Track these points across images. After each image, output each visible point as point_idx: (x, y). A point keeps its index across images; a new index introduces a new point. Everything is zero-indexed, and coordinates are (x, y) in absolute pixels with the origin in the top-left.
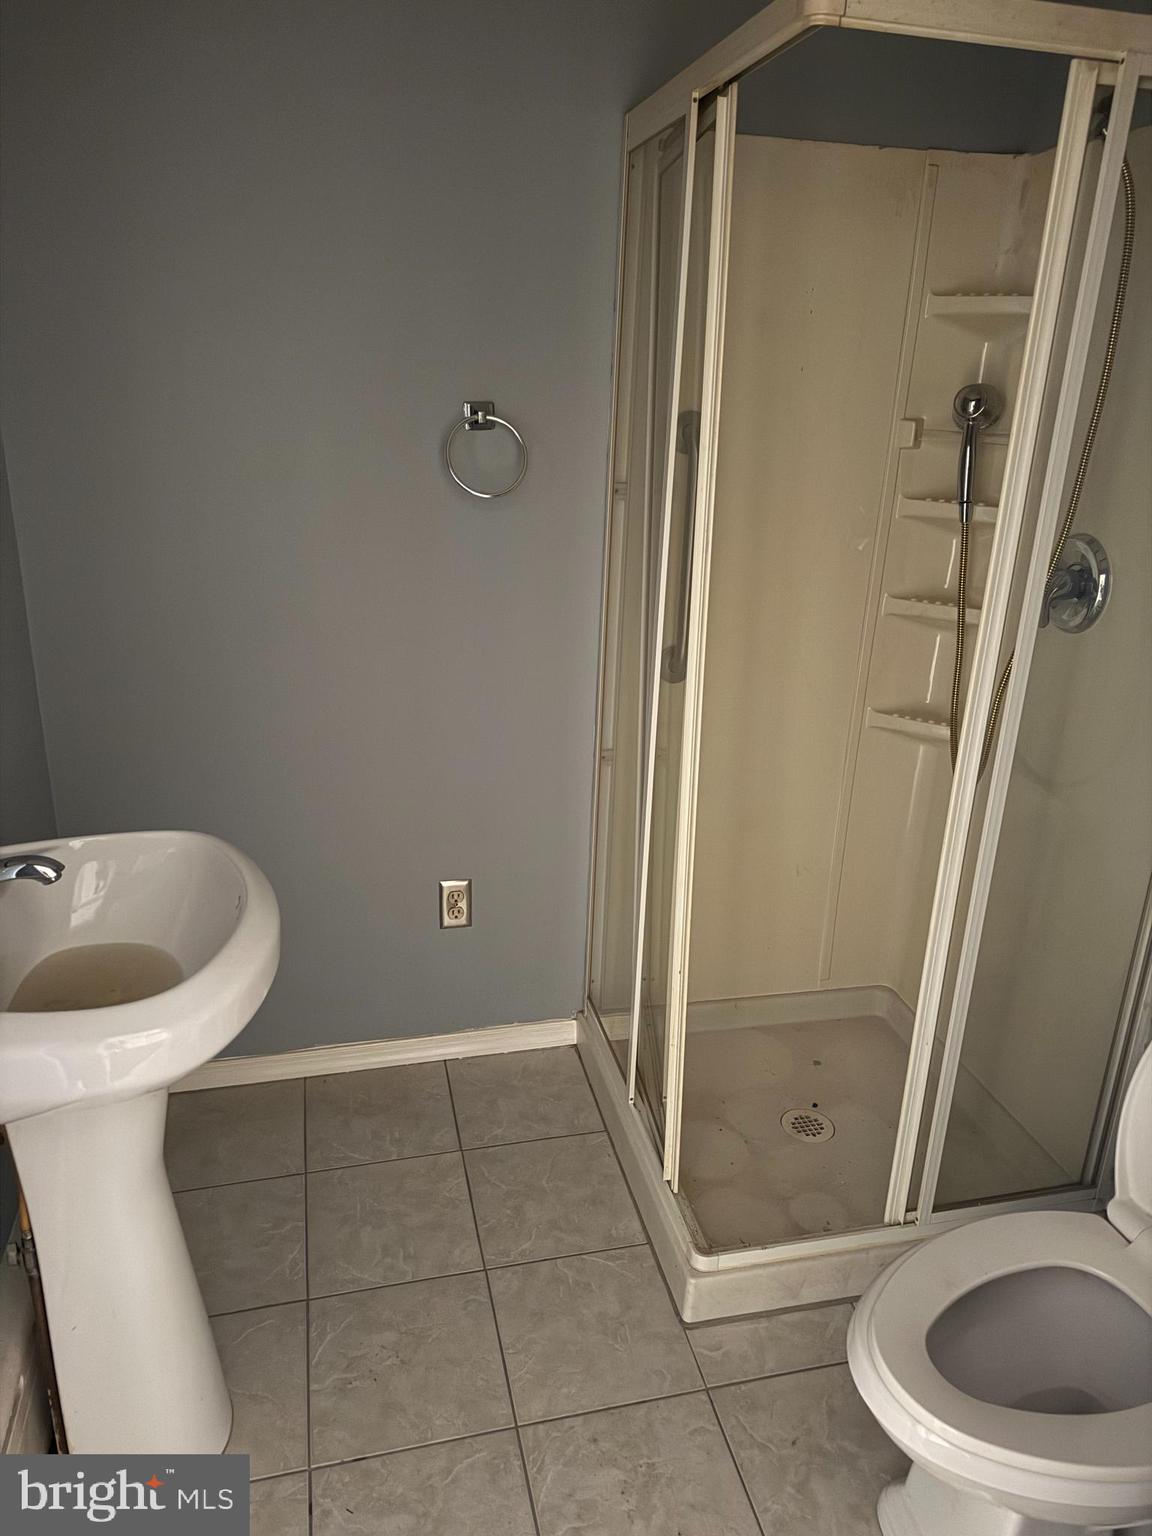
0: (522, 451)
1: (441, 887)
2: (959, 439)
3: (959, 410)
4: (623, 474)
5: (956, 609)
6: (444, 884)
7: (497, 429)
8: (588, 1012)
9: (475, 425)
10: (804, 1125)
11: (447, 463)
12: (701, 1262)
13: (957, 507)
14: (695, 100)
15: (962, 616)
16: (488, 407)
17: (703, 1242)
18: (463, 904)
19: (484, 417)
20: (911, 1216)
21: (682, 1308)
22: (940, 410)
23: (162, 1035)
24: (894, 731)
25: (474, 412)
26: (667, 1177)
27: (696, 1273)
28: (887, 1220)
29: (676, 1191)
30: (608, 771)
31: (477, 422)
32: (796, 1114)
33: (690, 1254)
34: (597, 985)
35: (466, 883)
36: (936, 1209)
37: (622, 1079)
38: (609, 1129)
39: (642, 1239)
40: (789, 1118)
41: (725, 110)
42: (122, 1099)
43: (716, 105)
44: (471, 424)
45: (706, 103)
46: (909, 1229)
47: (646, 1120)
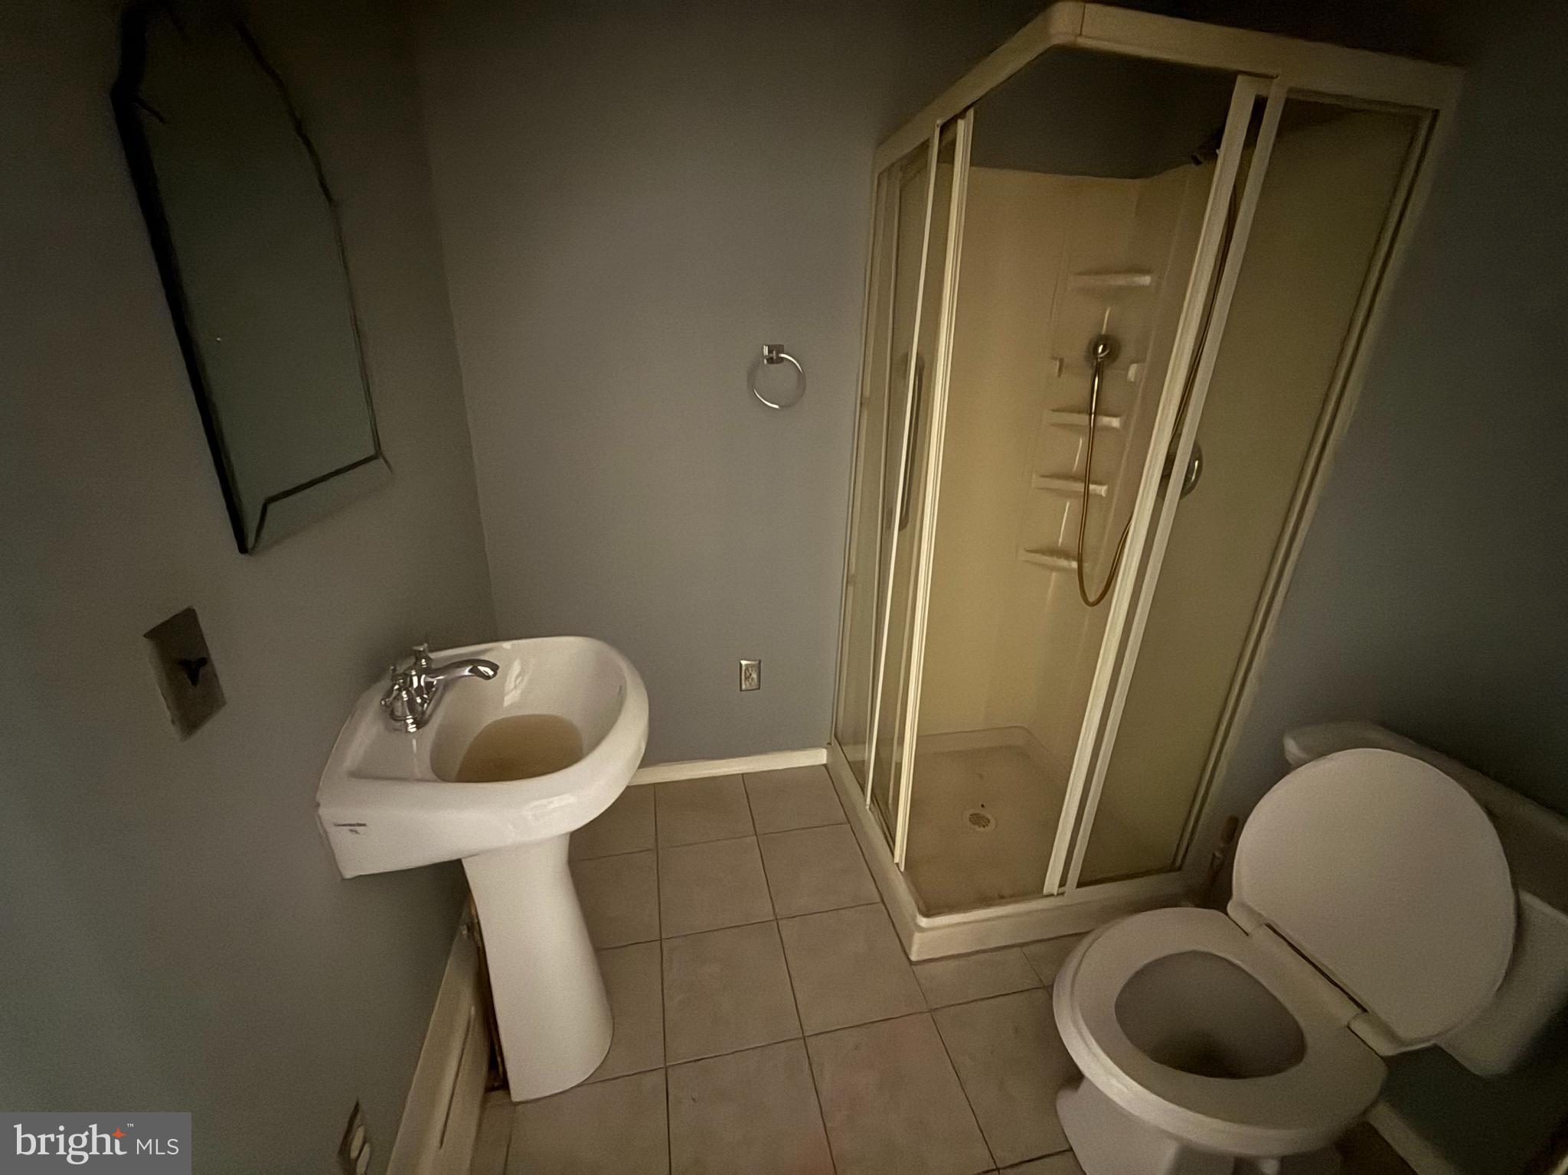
0: (801, 376)
1: (741, 665)
2: (1090, 372)
3: (1091, 350)
4: (867, 393)
5: (1083, 484)
6: (744, 662)
7: (785, 363)
8: (834, 742)
9: (771, 360)
10: (978, 820)
11: (752, 384)
12: (923, 922)
13: (1087, 417)
14: (938, 126)
15: (1087, 488)
16: (778, 349)
17: (924, 909)
18: (754, 676)
19: (777, 354)
20: (1062, 890)
21: (910, 951)
22: (1076, 352)
23: (569, 799)
24: (1036, 564)
25: (770, 352)
26: (897, 860)
27: (922, 930)
28: (1045, 891)
29: (902, 869)
30: (851, 588)
31: (772, 358)
32: (972, 811)
33: (916, 916)
34: (840, 726)
35: (757, 662)
36: (1080, 885)
37: (861, 793)
38: (850, 819)
39: (878, 900)
40: (967, 814)
41: (963, 130)
42: (538, 844)
43: (956, 127)
44: (768, 360)
45: (948, 127)
46: (1060, 898)
47: (877, 817)
